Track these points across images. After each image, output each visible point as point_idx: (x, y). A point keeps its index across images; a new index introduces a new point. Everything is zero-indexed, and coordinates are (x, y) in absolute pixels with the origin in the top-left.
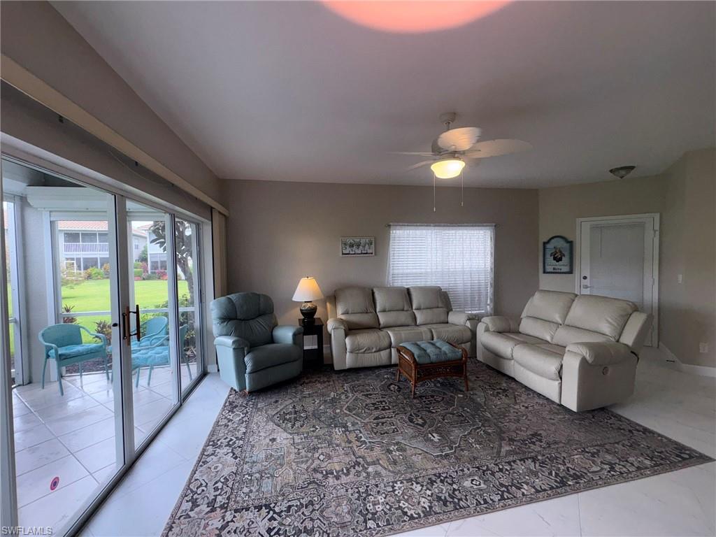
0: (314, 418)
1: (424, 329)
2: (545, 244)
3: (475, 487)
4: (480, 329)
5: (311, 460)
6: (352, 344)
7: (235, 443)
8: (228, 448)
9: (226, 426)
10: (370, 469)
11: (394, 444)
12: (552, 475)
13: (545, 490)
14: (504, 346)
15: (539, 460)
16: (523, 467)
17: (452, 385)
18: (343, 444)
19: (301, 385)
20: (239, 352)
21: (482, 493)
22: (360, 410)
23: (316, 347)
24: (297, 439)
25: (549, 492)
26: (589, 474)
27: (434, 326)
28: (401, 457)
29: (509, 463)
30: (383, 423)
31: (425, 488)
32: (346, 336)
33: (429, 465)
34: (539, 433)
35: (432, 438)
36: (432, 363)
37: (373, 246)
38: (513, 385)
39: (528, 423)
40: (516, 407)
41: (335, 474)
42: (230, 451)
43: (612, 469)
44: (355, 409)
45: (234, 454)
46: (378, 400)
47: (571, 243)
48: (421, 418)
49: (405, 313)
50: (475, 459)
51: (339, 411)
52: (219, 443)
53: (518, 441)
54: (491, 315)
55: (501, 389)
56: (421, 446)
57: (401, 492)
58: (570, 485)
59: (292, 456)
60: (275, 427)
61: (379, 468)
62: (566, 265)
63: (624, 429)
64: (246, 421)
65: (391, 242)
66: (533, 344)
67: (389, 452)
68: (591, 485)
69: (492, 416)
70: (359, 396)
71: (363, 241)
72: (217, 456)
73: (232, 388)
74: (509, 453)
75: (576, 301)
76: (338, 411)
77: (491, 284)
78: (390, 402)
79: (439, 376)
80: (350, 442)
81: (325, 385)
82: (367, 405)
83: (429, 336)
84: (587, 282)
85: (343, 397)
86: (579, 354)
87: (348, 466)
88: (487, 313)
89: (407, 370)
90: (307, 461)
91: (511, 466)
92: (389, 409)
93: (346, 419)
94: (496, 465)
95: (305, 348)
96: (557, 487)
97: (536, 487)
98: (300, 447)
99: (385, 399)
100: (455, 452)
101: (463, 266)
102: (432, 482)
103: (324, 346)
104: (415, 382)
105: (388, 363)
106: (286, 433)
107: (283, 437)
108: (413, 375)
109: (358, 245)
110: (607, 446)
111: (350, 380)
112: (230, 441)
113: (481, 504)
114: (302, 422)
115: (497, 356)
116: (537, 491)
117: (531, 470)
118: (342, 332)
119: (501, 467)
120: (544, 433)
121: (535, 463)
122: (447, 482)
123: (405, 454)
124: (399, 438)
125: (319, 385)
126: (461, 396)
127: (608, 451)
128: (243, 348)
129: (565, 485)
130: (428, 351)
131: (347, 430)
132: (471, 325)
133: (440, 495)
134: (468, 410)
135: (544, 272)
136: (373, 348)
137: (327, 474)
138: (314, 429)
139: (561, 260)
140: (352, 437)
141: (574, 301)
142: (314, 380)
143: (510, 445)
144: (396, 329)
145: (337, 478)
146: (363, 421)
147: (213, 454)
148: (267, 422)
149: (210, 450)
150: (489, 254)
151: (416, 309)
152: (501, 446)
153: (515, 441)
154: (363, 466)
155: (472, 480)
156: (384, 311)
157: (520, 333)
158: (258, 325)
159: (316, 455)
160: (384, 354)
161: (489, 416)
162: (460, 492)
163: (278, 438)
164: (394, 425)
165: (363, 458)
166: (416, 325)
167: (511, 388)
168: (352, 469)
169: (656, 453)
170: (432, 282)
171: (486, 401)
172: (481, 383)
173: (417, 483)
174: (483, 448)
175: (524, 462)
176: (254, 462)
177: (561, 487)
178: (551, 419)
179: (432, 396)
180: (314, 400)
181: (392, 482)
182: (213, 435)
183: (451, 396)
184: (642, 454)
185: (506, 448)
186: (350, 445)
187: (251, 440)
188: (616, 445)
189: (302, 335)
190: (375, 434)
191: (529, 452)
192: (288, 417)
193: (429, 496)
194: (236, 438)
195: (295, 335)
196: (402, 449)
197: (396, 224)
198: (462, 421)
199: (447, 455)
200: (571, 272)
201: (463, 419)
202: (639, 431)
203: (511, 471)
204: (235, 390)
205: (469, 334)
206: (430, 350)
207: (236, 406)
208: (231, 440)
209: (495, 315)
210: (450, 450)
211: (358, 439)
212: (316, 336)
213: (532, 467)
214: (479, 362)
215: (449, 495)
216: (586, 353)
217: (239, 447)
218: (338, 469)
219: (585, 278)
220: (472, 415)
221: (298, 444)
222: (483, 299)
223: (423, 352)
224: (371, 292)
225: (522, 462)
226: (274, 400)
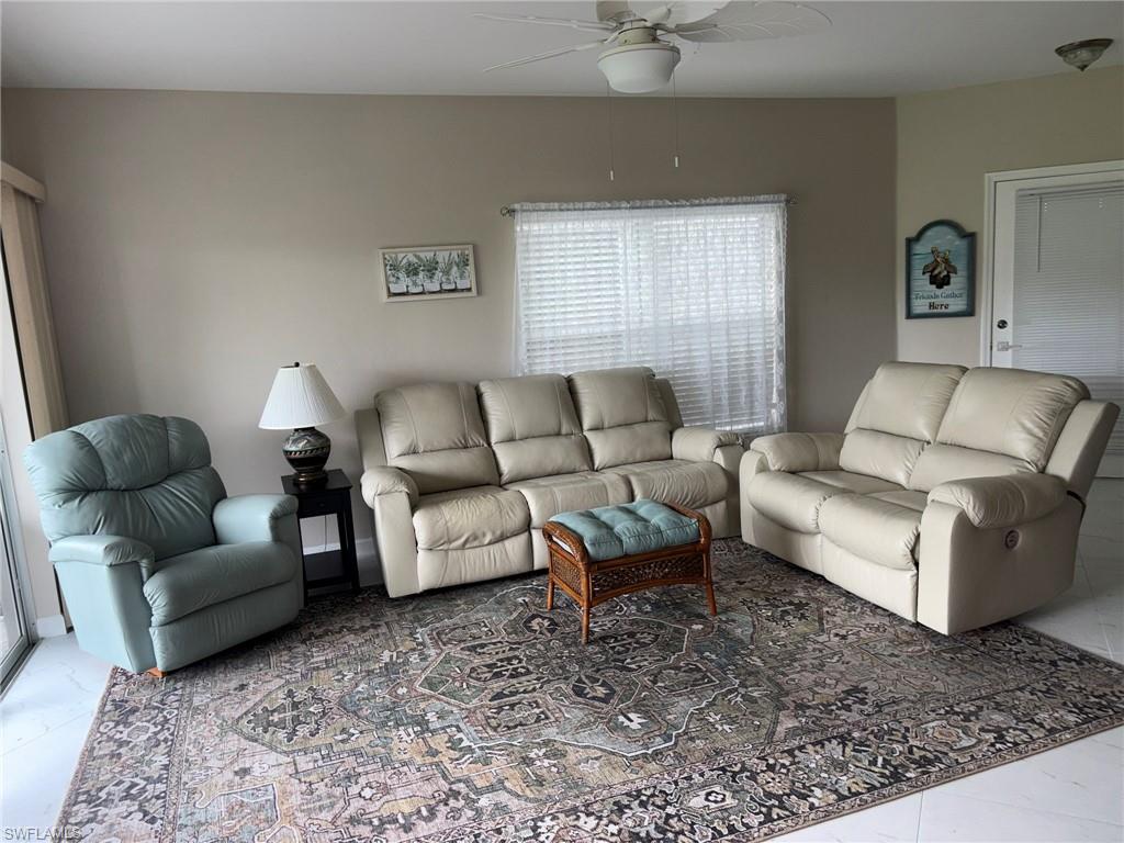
0: (342, 712)
1: (610, 477)
2: (910, 242)
3: (713, 805)
4: (748, 466)
5: (342, 803)
6: (432, 527)
7: (144, 790)
8: (128, 802)
9: (115, 756)
10: (484, 801)
11: (539, 746)
12: (875, 765)
13: (858, 794)
14: (798, 503)
15: (854, 738)
16: (818, 757)
17: (677, 606)
18: (419, 760)
19: (304, 642)
20: (127, 576)
21: (726, 814)
22: (457, 684)
23: (336, 546)
24: (304, 763)
25: (865, 797)
26: (951, 754)
27: (637, 469)
28: (554, 770)
29: (790, 752)
30: (512, 706)
31: (605, 821)
32: (414, 509)
33: (617, 777)
34: (862, 685)
35: (627, 723)
36: (626, 556)
37: (471, 268)
38: (821, 593)
39: (843, 668)
40: (820, 639)
41: (402, 821)
42: (136, 807)
43: (1000, 738)
44: (443, 682)
45: (146, 813)
46: (501, 656)
47: (971, 238)
48: (604, 684)
49: (563, 440)
50: (718, 753)
51: (405, 690)
52: (103, 795)
53: (815, 707)
54: (781, 431)
55: (791, 603)
56: (600, 741)
57: (552, 836)
58: (909, 779)
59: (296, 800)
60: (245, 743)
61: (503, 797)
62: (961, 296)
63: (1041, 661)
64: (166, 740)
65: (518, 256)
66: (864, 494)
67: (527, 761)
68: (952, 773)
69: (765, 663)
70: (454, 651)
71: (443, 256)
72: (102, 822)
73: (115, 669)
74: (792, 733)
75: (962, 383)
76: (402, 691)
77: (779, 353)
78: (530, 658)
79: (647, 584)
80: (435, 753)
81: (367, 635)
82: (473, 670)
83: (623, 491)
84: (1005, 335)
85: (414, 658)
86: (953, 506)
87: (433, 802)
88: (772, 427)
89: (569, 578)
90: (332, 805)
91: (794, 757)
92: (528, 672)
93: (422, 705)
94: (763, 758)
95: (307, 551)
96: (883, 785)
97: (841, 790)
98: (313, 778)
99: (517, 653)
100: (676, 744)
101: (708, 310)
102: (621, 809)
103: (357, 542)
104: (590, 606)
105: (525, 569)
106: (274, 755)
107: (268, 765)
108: (583, 588)
109: (431, 269)
110: (998, 699)
111: (430, 618)
112: (131, 787)
113: (721, 835)
114: (314, 726)
115: (785, 529)
116: (842, 798)
117: (833, 760)
118: (402, 501)
119: (771, 761)
120: (871, 686)
121: (845, 746)
122: (653, 804)
123: (563, 761)
124: (551, 732)
125: (350, 639)
126: (700, 627)
127: (998, 707)
128: (137, 564)
129: (899, 780)
130: (618, 528)
131: (428, 729)
132: (726, 460)
133: (638, 829)
134: (713, 657)
135: (910, 315)
136: (484, 535)
137: (382, 822)
138: (345, 736)
139: (948, 283)
140: (439, 742)
141: (957, 383)
142: (337, 627)
143: (796, 717)
144: (542, 482)
145: (407, 828)
146: (463, 705)
147: (90, 821)
148: (223, 733)
149: (83, 811)
150: (774, 275)
151: (593, 429)
152: (776, 722)
153: (809, 707)
154: (467, 798)
155: (709, 794)
156: (510, 439)
157: (842, 470)
158: (172, 500)
159: (354, 790)
160: (515, 546)
161: (759, 663)
162: (680, 820)
163: (256, 765)
164: (538, 707)
165: (467, 781)
166: (592, 469)
167: (816, 600)
168: (441, 807)
169: (1093, 699)
170: (632, 357)
171: (754, 633)
172: (745, 595)
173: (588, 815)
174: (739, 731)
175: (823, 746)
176: (200, 824)
177: (891, 784)
178: (892, 655)
179: (631, 635)
180: (340, 673)
181: (533, 820)
182: (83, 780)
183: (676, 630)
184: (1065, 704)
185: (787, 723)
186: (436, 759)
187: (185, 779)
188: (1018, 693)
189: (295, 516)
190: (495, 729)
191: (834, 727)
192: (276, 718)
193: (612, 834)
194: (146, 779)
195: (276, 520)
196: (556, 754)
197: (529, 206)
198: (696, 680)
199: (656, 753)
200: (970, 312)
201: (698, 676)
202: (1069, 660)
203: (792, 768)
204: (124, 673)
205: (721, 483)
206: (622, 525)
207: (134, 711)
208: (134, 785)
209: (789, 431)
210: (666, 742)
211: (454, 744)
212: (333, 518)
213: (838, 755)
214: (748, 547)
215: (657, 828)
216: (967, 503)
217: (158, 798)
218: (407, 810)
219: (1002, 324)
220: (721, 667)
221: (307, 773)
222: (759, 392)
223: (604, 531)
224: (474, 392)
225: (818, 748)
226: (234, 684)
